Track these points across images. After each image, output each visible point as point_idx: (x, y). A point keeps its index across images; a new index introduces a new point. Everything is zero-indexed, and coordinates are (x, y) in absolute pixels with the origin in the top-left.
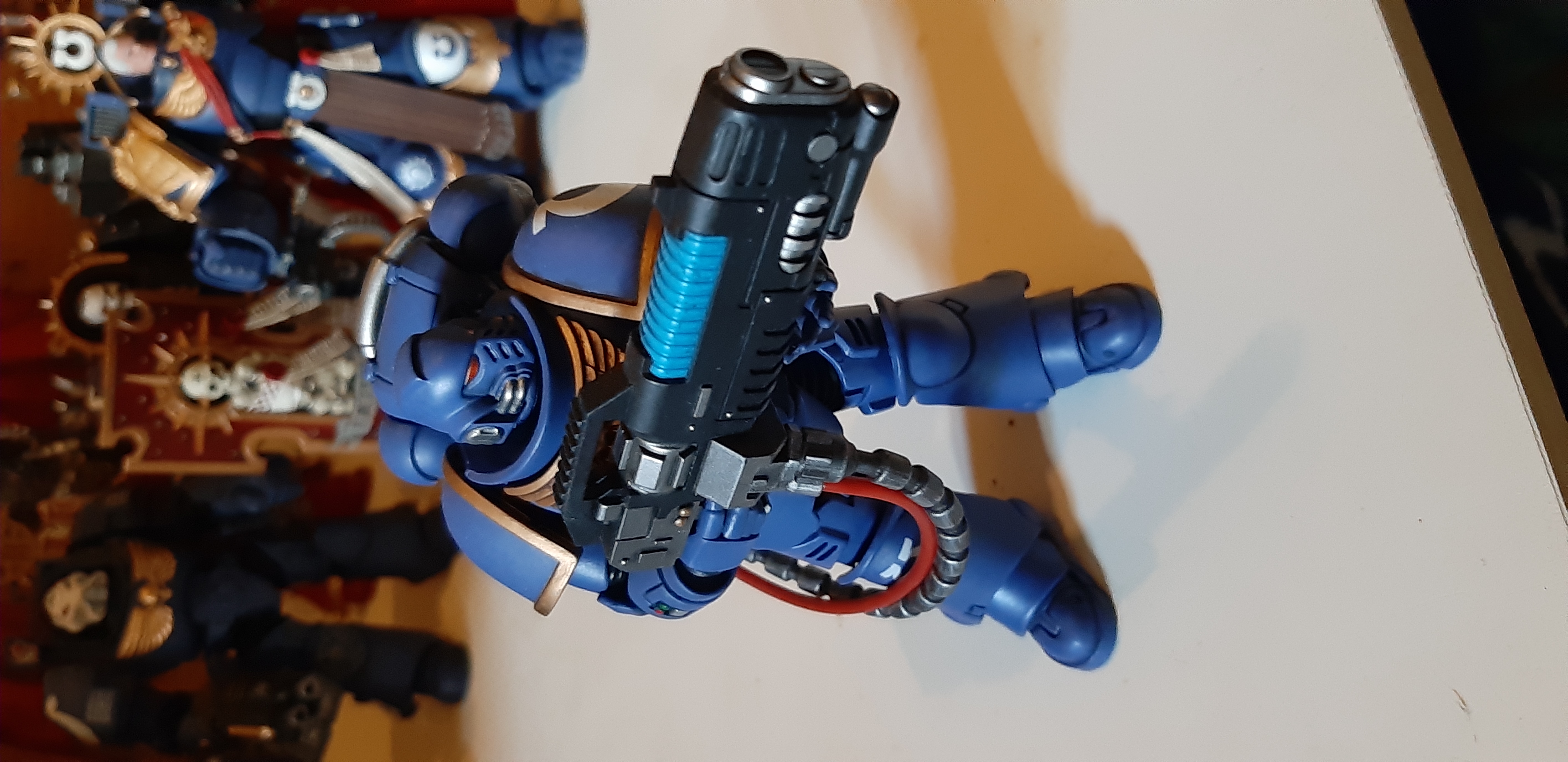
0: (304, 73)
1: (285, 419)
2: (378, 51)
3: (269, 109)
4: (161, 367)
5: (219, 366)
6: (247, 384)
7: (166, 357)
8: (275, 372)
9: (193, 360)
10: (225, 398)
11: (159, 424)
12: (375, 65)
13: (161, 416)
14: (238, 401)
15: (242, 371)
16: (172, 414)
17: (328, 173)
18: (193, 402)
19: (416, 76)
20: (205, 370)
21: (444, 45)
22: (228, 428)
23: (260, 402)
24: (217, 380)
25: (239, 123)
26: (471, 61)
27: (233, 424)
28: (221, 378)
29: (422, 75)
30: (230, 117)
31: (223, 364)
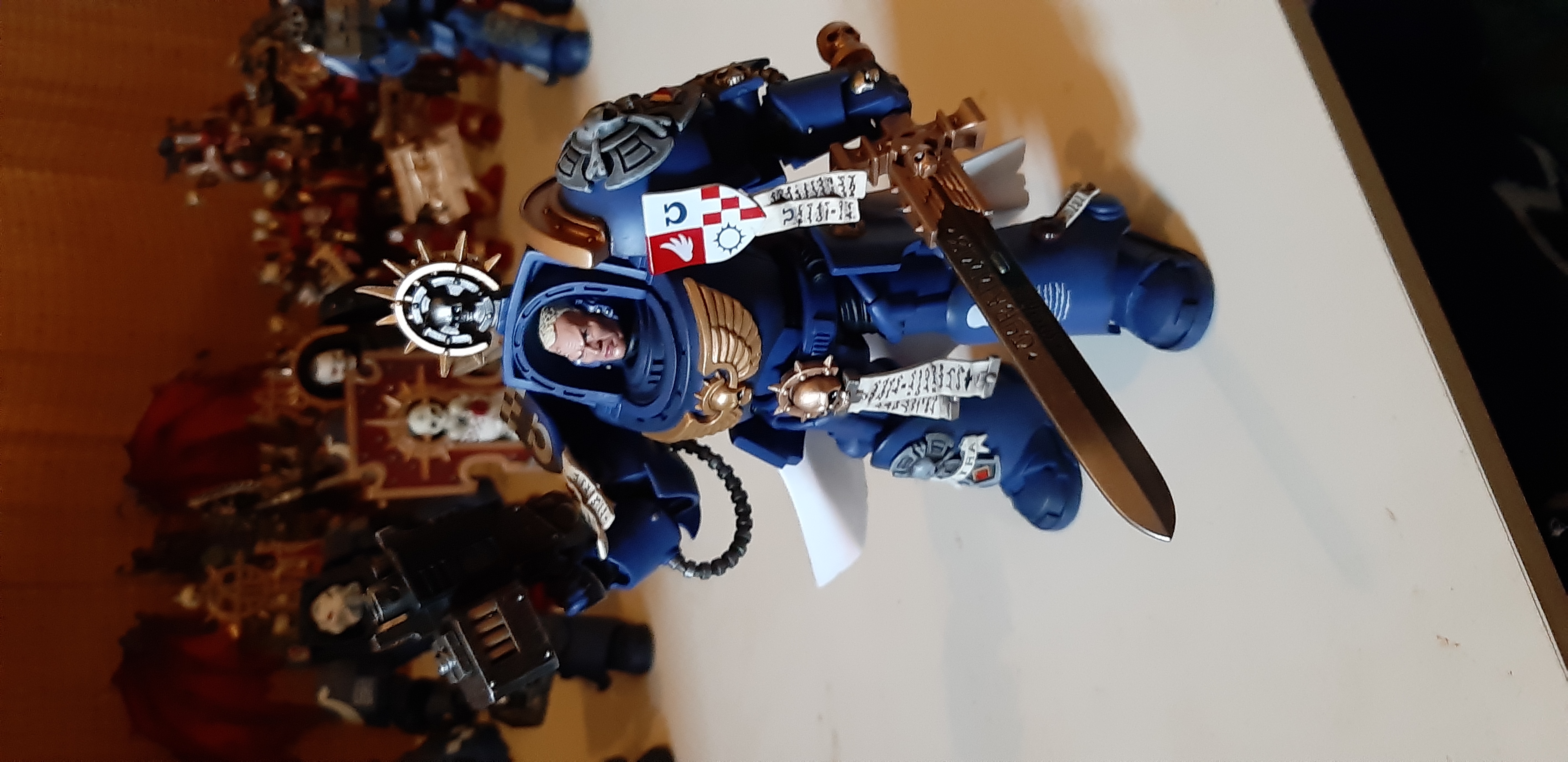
4: (391, 412)
5: (438, 408)
6: (459, 420)
7: (394, 403)
8: (480, 408)
9: (415, 404)
10: (442, 434)
11: (393, 458)
13: (395, 452)
14: (453, 435)
15: (455, 410)
16: (403, 449)
18: (419, 438)
20: (426, 410)
22: (447, 458)
23: (470, 434)
24: (436, 419)
27: (451, 453)
28: (440, 415)
31: (440, 405)
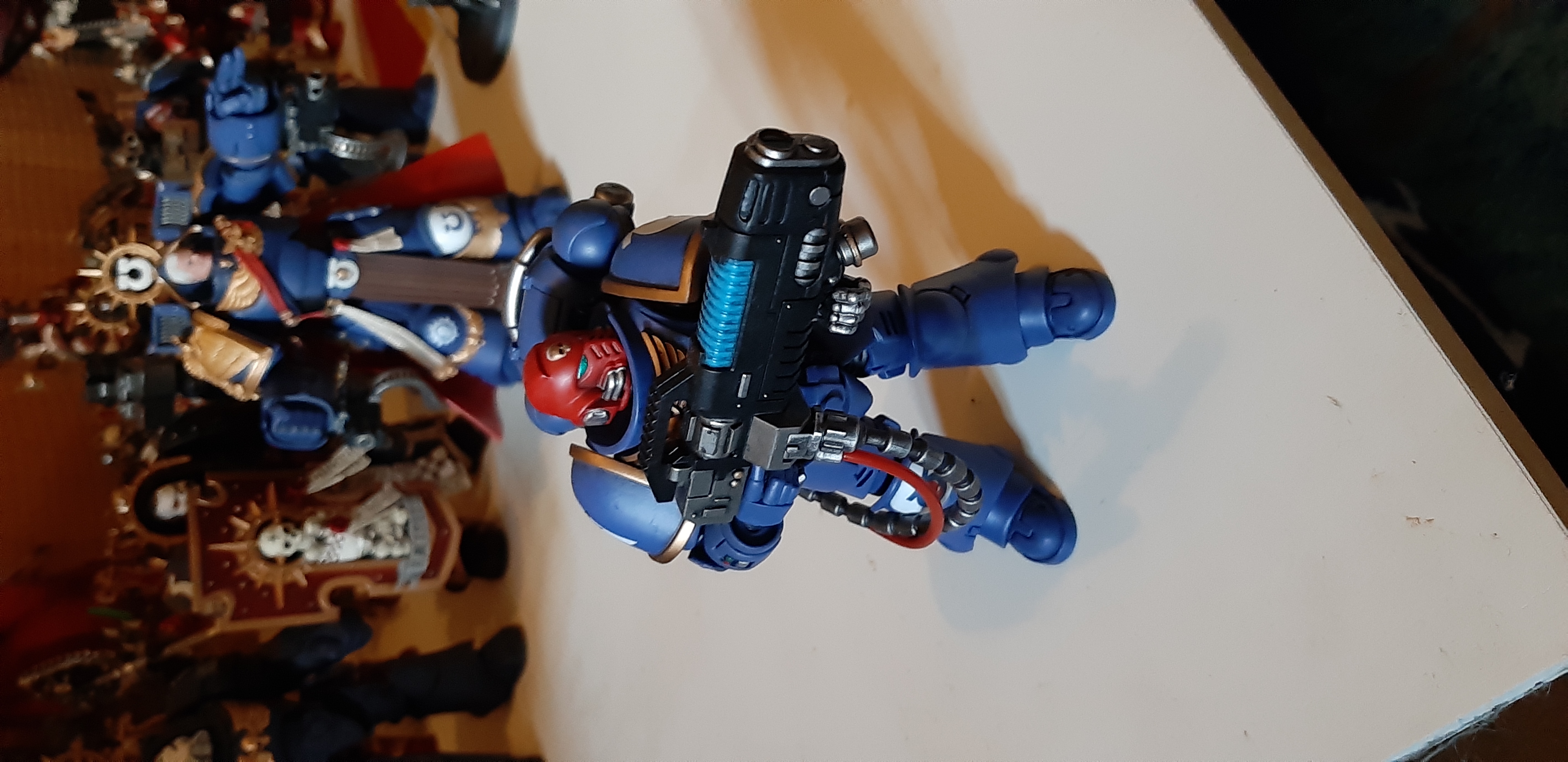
0: (339, 259)
1: (352, 567)
2: (398, 233)
3: (312, 293)
4: (240, 534)
5: (291, 526)
6: (316, 540)
7: (243, 525)
8: (340, 524)
9: (266, 524)
10: (298, 555)
11: (243, 585)
12: (398, 244)
13: (245, 577)
14: (310, 556)
15: (310, 528)
16: (253, 575)
17: (366, 343)
18: (272, 561)
19: (433, 250)
20: (279, 530)
21: (452, 221)
22: (304, 582)
23: (329, 554)
24: (289, 538)
25: (289, 308)
26: (476, 231)
28: (294, 535)
29: (436, 247)
30: (281, 303)
31: (293, 524)
